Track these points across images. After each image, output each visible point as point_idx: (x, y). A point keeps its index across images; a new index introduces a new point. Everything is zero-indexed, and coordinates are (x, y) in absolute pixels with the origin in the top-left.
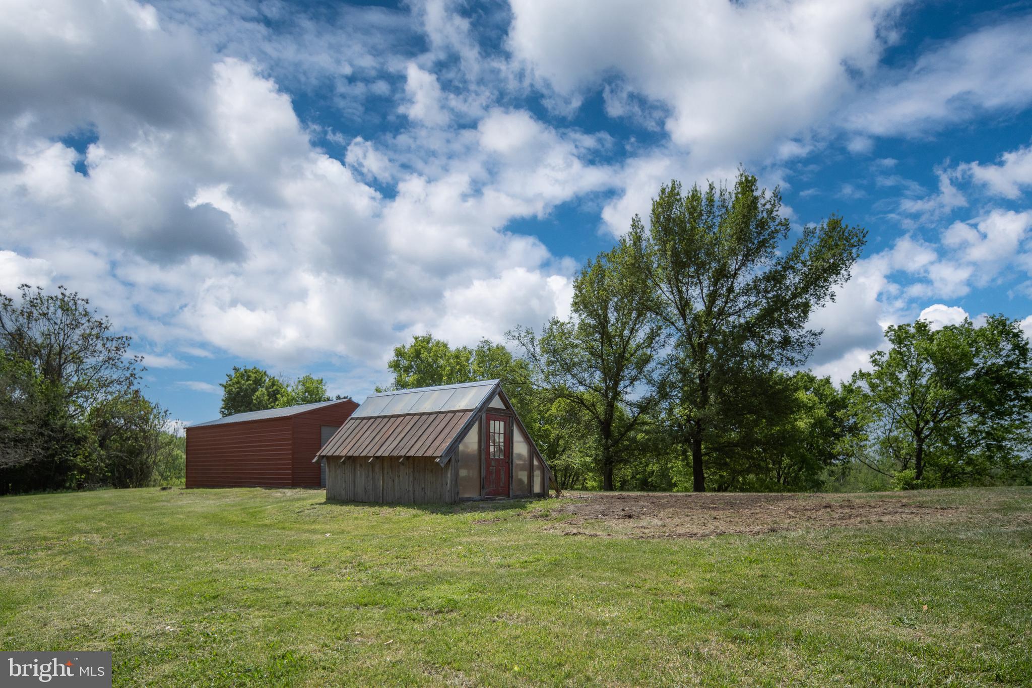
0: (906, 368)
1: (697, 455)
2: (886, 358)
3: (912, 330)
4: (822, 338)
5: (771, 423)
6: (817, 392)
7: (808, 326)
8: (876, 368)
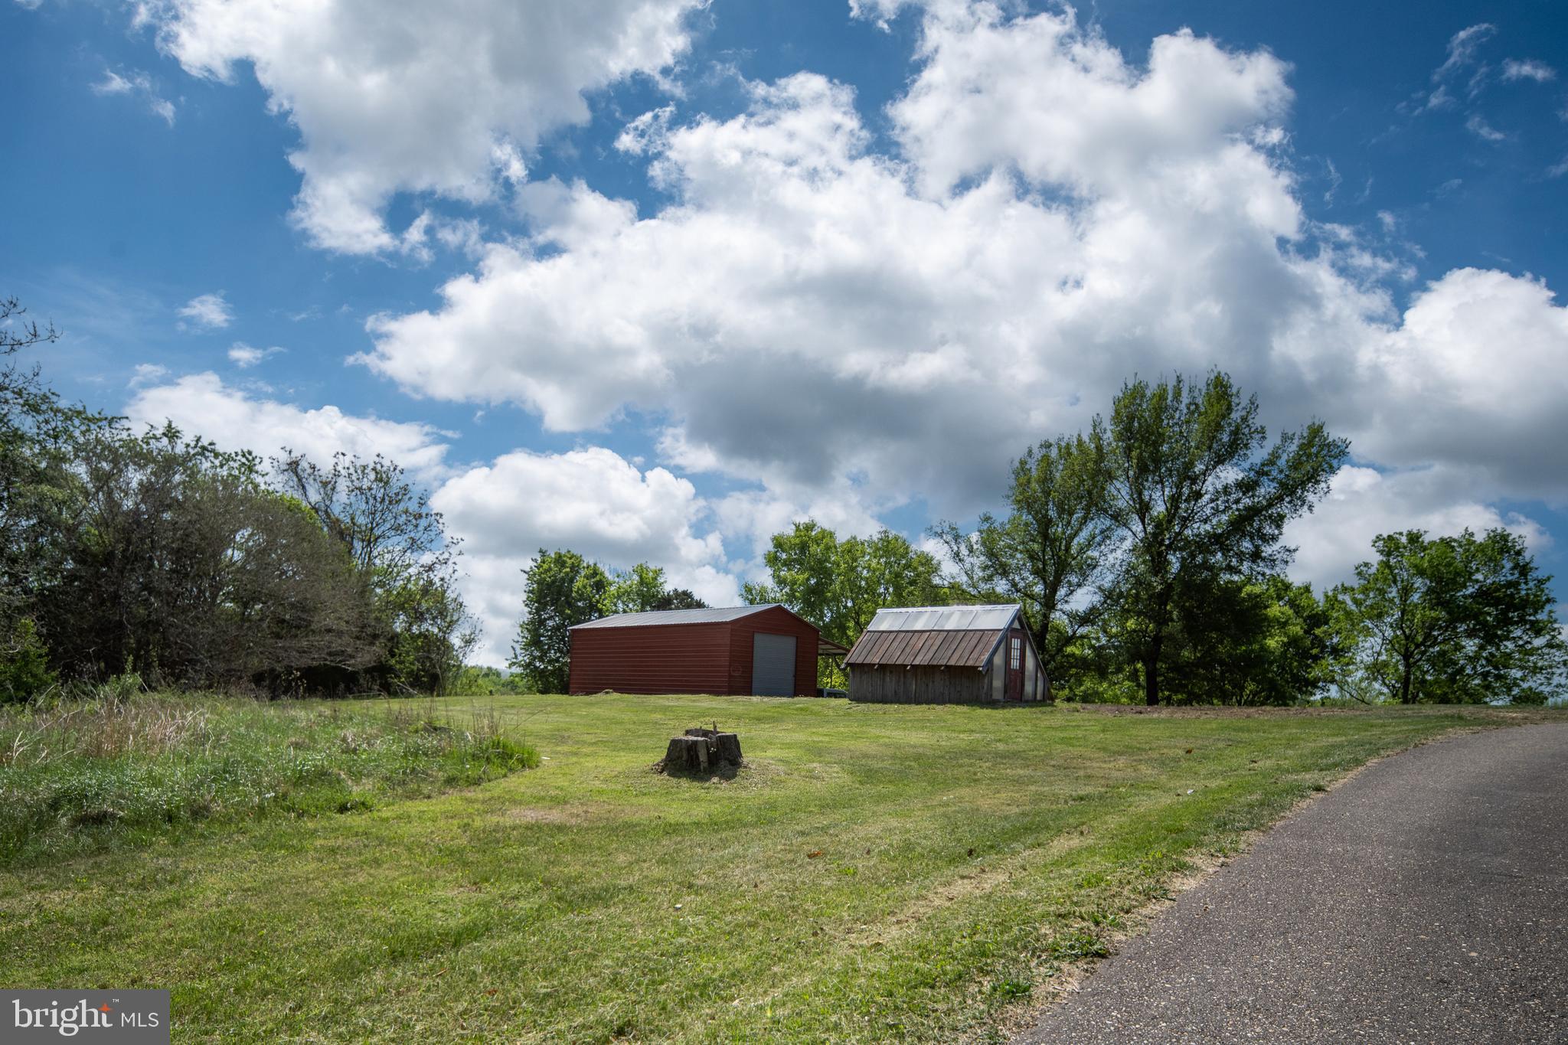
0: (1395, 582)
1: (1151, 675)
2: (1373, 570)
3: (1404, 540)
4: (1297, 555)
5: (1237, 643)
6: (1292, 603)
7: (1283, 541)
8: (1362, 582)
